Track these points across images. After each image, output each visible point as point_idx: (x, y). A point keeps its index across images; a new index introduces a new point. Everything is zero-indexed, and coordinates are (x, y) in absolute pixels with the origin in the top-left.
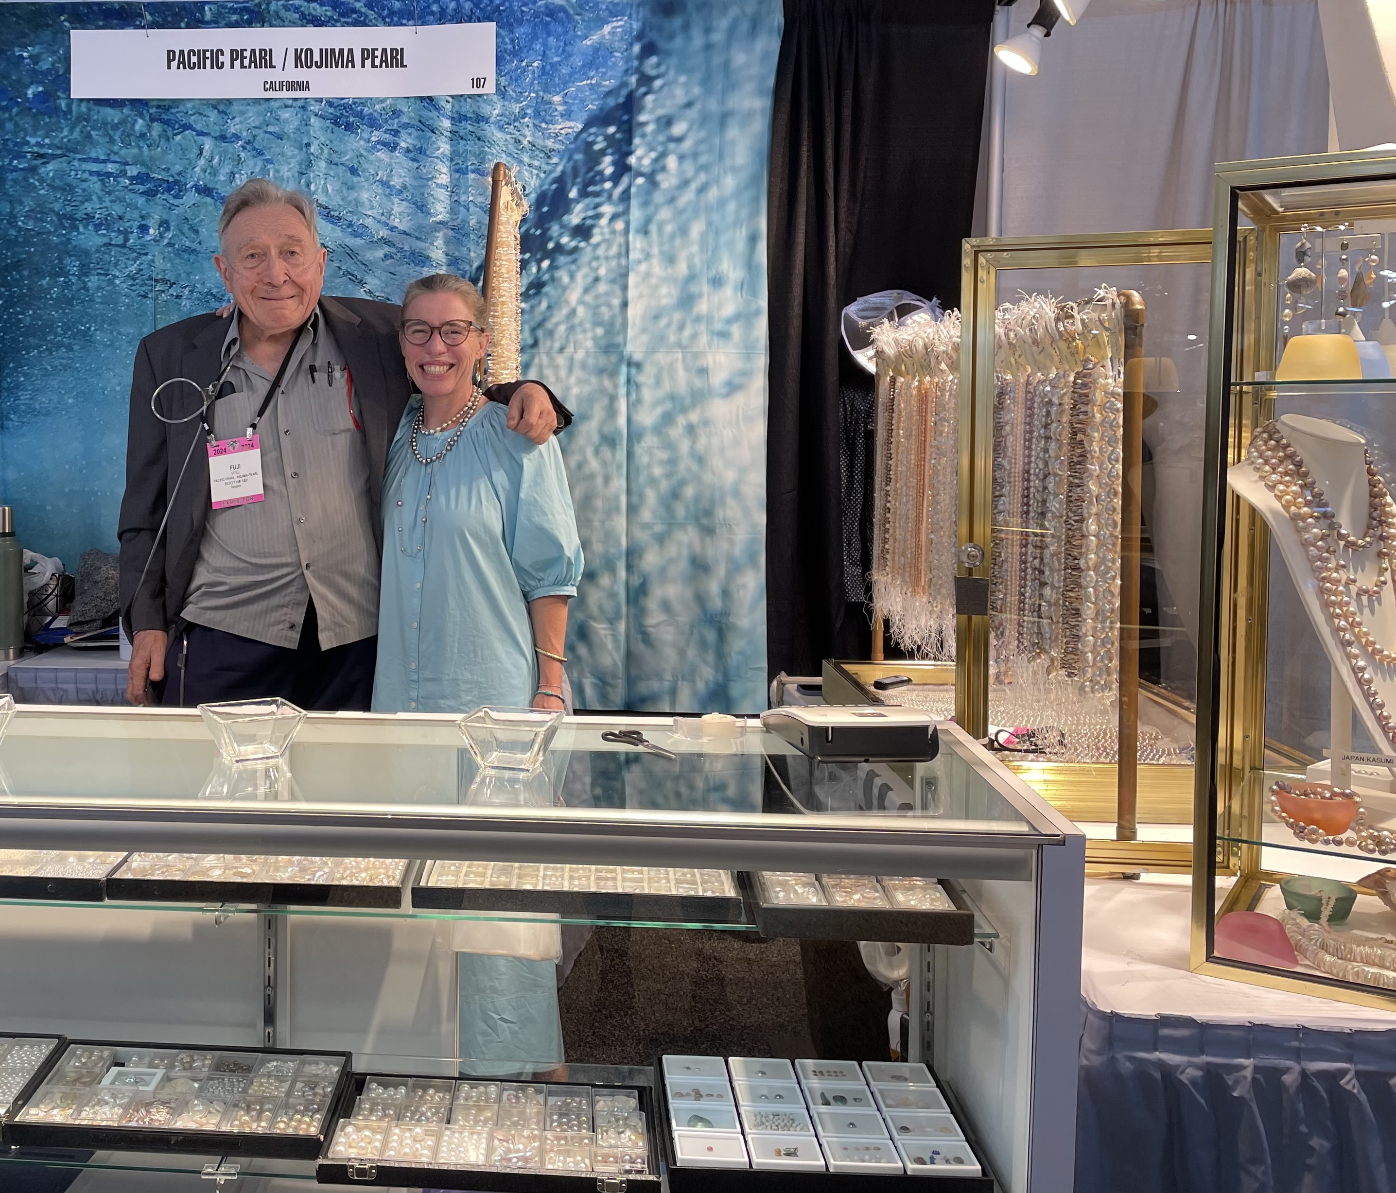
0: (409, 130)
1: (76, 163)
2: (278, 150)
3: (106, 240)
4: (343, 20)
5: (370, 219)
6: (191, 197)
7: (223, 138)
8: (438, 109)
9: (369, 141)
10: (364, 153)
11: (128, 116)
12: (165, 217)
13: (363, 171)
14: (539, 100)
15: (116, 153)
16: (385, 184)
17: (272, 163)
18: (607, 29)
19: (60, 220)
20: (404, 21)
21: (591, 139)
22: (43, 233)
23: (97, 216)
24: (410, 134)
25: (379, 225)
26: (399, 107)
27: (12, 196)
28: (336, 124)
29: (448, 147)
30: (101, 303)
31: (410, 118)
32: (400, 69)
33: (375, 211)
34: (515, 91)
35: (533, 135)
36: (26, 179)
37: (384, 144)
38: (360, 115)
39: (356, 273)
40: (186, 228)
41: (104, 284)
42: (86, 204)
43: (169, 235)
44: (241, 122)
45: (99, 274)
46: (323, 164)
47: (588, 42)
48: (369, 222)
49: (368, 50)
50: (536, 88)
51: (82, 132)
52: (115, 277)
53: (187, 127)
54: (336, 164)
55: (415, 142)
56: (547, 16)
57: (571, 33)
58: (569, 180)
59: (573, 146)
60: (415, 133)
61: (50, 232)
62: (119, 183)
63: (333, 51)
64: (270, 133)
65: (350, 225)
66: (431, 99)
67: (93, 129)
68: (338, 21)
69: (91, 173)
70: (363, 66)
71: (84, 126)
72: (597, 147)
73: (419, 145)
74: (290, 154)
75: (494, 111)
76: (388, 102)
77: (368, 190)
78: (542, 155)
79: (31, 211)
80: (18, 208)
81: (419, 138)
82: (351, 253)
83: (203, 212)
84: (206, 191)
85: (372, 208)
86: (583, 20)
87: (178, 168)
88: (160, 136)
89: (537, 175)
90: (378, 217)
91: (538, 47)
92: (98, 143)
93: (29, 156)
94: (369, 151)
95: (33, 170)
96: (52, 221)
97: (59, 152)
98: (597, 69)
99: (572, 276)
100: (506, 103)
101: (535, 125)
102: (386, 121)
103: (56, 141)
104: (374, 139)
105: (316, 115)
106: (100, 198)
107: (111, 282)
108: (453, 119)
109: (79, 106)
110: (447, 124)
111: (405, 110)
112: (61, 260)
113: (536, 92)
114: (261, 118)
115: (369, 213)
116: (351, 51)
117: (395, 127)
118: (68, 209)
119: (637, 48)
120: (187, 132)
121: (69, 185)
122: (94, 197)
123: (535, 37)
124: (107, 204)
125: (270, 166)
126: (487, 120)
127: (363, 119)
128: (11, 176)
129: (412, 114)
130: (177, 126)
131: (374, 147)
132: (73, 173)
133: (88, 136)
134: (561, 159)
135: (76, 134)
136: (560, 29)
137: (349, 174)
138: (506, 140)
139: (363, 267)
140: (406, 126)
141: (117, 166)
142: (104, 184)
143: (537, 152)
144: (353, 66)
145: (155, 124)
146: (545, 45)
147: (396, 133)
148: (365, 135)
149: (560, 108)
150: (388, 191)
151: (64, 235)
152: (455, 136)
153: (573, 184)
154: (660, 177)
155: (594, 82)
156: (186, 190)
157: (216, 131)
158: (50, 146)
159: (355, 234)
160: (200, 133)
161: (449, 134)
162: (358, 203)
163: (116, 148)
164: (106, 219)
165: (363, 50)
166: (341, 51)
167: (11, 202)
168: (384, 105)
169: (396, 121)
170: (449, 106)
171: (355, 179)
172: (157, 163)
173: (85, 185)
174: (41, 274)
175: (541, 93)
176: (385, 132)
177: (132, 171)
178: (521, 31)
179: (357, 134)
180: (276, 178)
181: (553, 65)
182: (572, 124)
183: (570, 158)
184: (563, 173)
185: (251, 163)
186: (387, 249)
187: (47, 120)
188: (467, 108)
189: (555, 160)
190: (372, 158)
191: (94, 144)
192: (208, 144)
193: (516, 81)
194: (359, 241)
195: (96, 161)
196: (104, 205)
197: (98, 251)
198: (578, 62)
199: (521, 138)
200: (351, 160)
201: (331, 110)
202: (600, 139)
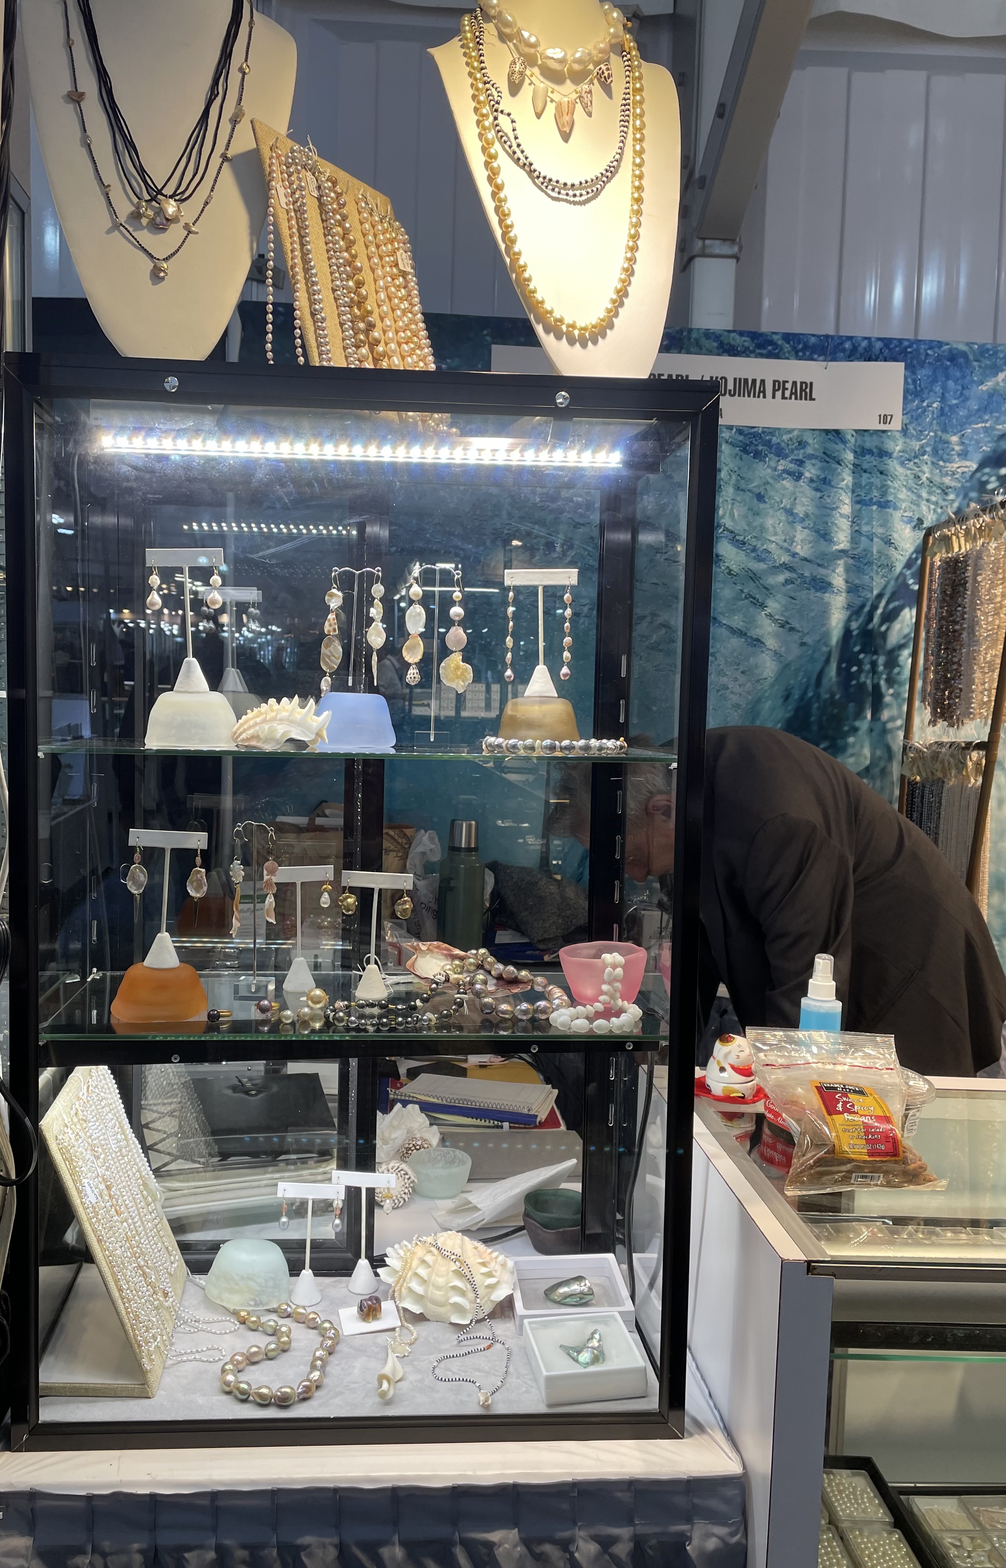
0: (814, 461)
4: (758, 351)
5: (774, 545)
8: (844, 441)
9: (775, 469)
10: (770, 481)
13: (770, 498)
14: (937, 439)
16: (789, 512)
18: (999, 376)
20: (815, 356)
21: (984, 478)
23: (506, 532)
24: (814, 465)
25: (781, 551)
26: (805, 438)
28: (746, 451)
29: (850, 479)
31: (815, 450)
32: (808, 402)
33: (778, 537)
34: (915, 429)
35: (931, 472)
37: (790, 473)
38: (768, 444)
39: (757, 596)
46: (731, 490)
47: (983, 388)
48: (772, 547)
49: (779, 382)
50: (935, 427)
54: (743, 490)
55: (819, 473)
56: (948, 360)
57: (968, 378)
59: (968, 484)
60: (819, 464)
63: (746, 380)
65: (754, 550)
66: (837, 432)
68: (752, 352)
70: (774, 397)
72: (990, 487)
73: (823, 476)
75: (897, 447)
76: (795, 433)
77: (772, 516)
78: (939, 491)
81: (823, 469)
82: (754, 577)
85: (776, 534)
86: (980, 367)
90: (781, 543)
91: (938, 389)
94: (775, 479)
98: (991, 413)
100: (908, 440)
101: (933, 463)
102: (793, 451)
104: (780, 468)
105: (727, 442)
108: (855, 452)
110: (850, 456)
111: (810, 441)
113: (935, 432)
115: (773, 539)
116: (763, 382)
117: (801, 457)
123: (935, 381)
126: (889, 455)
127: (771, 448)
129: (817, 446)
131: (780, 476)
134: (957, 496)
136: (958, 374)
137: (755, 500)
138: (906, 476)
139: (765, 591)
140: (810, 457)
143: (934, 489)
144: (764, 397)
146: (944, 388)
147: (801, 463)
148: (773, 464)
149: (957, 448)
150: (791, 519)
152: (858, 469)
155: (988, 425)
159: (759, 559)
161: (851, 466)
162: (763, 528)
165: (774, 382)
166: (754, 381)
168: (790, 436)
169: (802, 451)
170: (853, 440)
171: (762, 506)
175: (939, 433)
176: (791, 462)
178: (923, 373)
179: (765, 462)
181: (951, 407)
182: (968, 463)
183: (966, 496)
186: (787, 575)
188: (870, 443)
189: (952, 497)
190: (778, 486)
193: (917, 419)
194: (762, 566)
198: (974, 405)
199: (920, 474)
200: (758, 486)
201: (741, 438)
202: (993, 479)
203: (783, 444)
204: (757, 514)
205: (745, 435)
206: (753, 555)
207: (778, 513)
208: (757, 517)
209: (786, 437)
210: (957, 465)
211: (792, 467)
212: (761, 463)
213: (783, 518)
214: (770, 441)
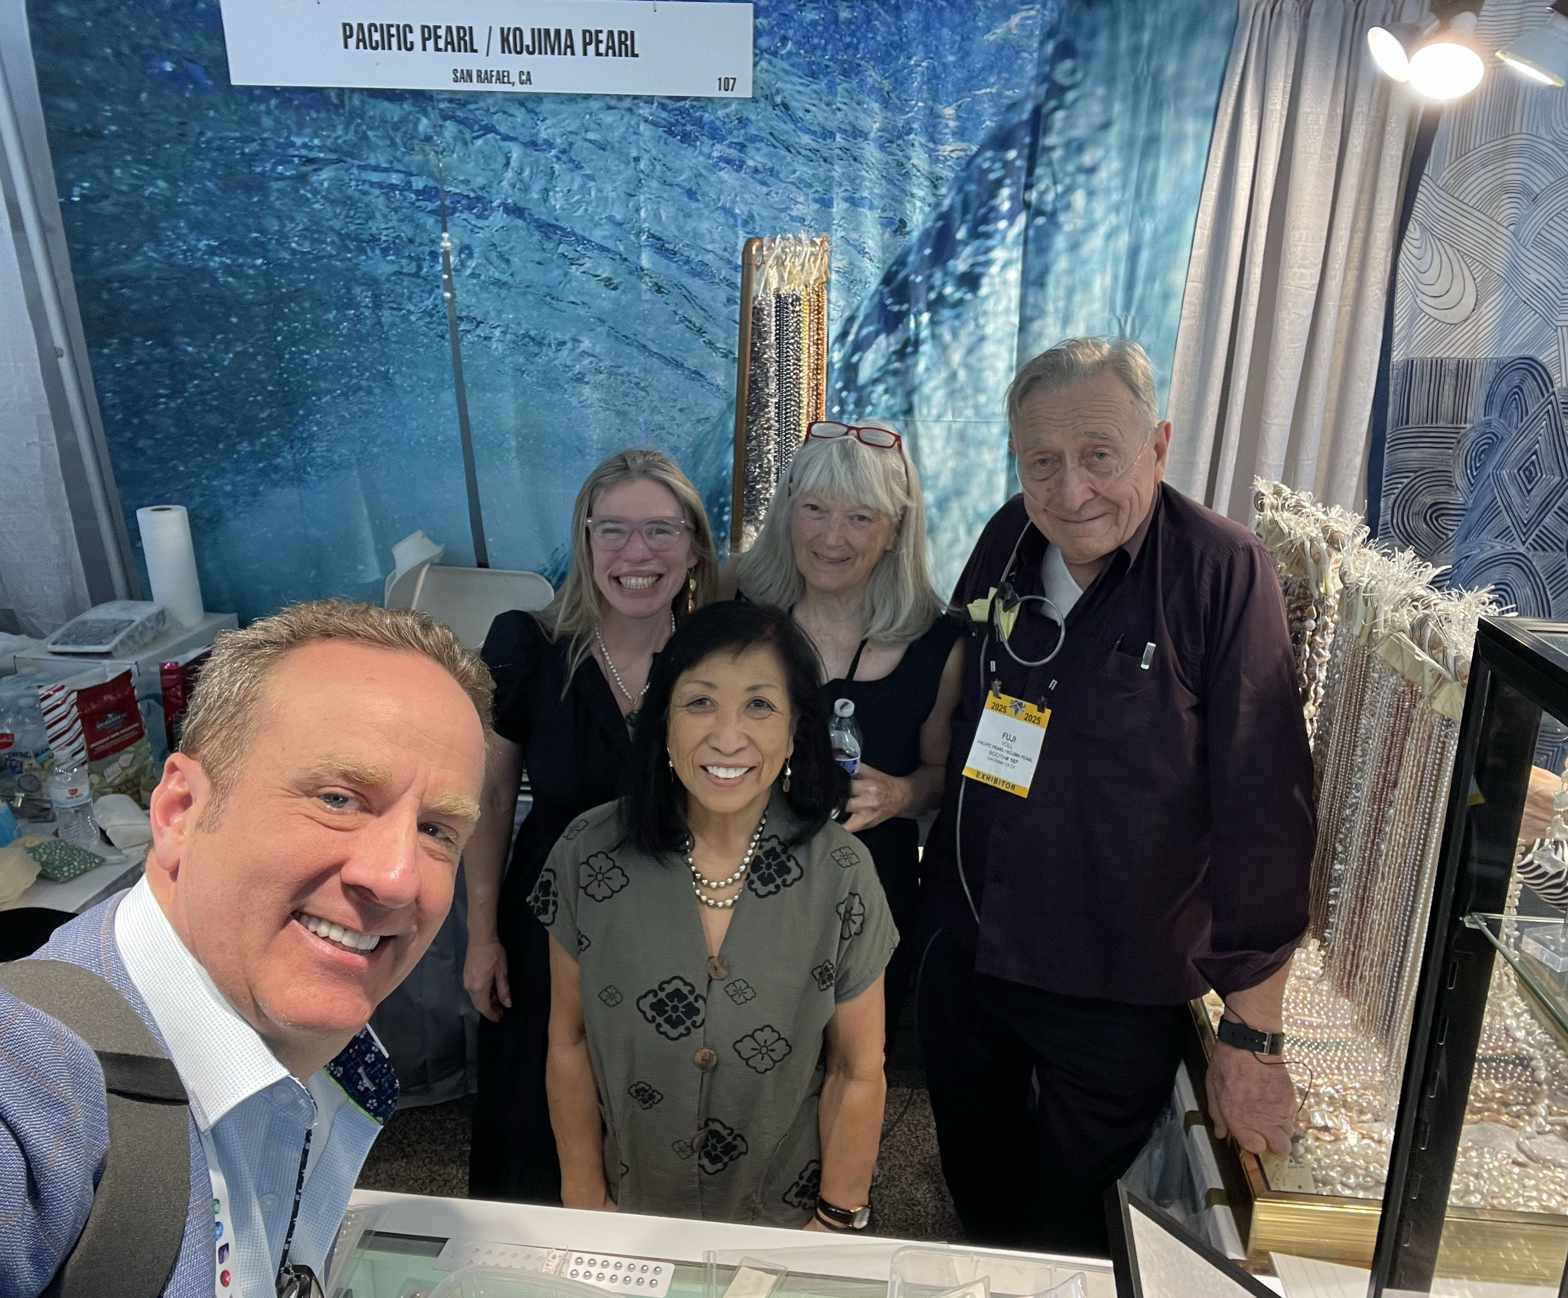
1: (355, 171)
2: (601, 164)
3: (395, 268)
5: (711, 256)
6: (498, 218)
7: (533, 144)
9: (709, 157)
11: (409, 113)
12: (467, 241)
13: (703, 195)
15: (399, 161)
17: (594, 180)
18: (1015, 19)
19: (342, 240)
21: (986, 165)
22: (325, 257)
23: (384, 238)
27: (279, 210)
28: (670, 133)
30: (396, 342)
36: (296, 191)
37: (729, 161)
39: (693, 319)
40: (493, 256)
41: (398, 320)
42: (370, 223)
43: (472, 264)
44: (554, 126)
45: (391, 308)
47: (991, 37)
48: (709, 258)
51: (356, 132)
52: (410, 312)
53: (489, 129)
54: (671, 185)
57: (971, 23)
58: (957, 215)
59: (963, 174)
61: (331, 256)
62: (405, 199)
64: (590, 141)
65: (687, 262)
67: (371, 128)
69: (372, 184)
71: (359, 125)
72: (992, 176)
74: (614, 168)
79: (306, 229)
80: (289, 226)
83: (514, 236)
84: (516, 211)
87: (480, 181)
88: (455, 139)
89: (921, 208)
92: (377, 146)
93: (296, 160)
95: (302, 178)
96: (333, 243)
97: (333, 156)
98: (999, 73)
99: (955, 334)
102: (730, 132)
103: (329, 142)
104: (715, 154)
105: (646, 121)
106: (385, 216)
107: (405, 318)
109: (350, 98)
112: (349, 290)
114: (579, 121)
118: (352, 227)
119: (1050, 48)
120: (489, 136)
121: (350, 198)
122: (378, 215)
124: (394, 223)
125: (592, 184)
127: (702, 127)
128: (275, 185)
130: (476, 127)
131: (715, 165)
132: (353, 183)
133: (365, 137)
134: (950, 189)
135: (351, 136)
136: (957, 18)
139: (702, 313)
141: (402, 176)
142: (388, 198)
145: (448, 123)
151: (350, 260)
153: (963, 222)
154: (1062, 218)
156: (492, 209)
157: (525, 135)
158: (321, 149)
159: (694, 274)
160: (506, 138)
162: (696, 234)
163: (399, 154)
164: (394, 242)
167: (279, 218)
171: (694, 205)
172: (454, 174)
173: (366, 199)
174: (325, 306)
177: (419, 183)
180: (599, 199)
183: (960, 190)
184: (952, 207)
185: (567, 177)
187: (314, 115)
190: (713, 178)
191: (372, 148)
192: (516, 152)
195: (377, 169)
196: (390, 224)
197: (388, 280)
201: (664, 115)
202: (998, 165)
203: (718, 123)
204: (688, 216)
205: (669, 112)
206: (686, 267)
207: (715, 215)
208: (689, 220)
209: (721, 113)
210: (949, 148)
211: (733, 153)
212: (690, 149)
213: (722, 220)
214: (702, 117)
